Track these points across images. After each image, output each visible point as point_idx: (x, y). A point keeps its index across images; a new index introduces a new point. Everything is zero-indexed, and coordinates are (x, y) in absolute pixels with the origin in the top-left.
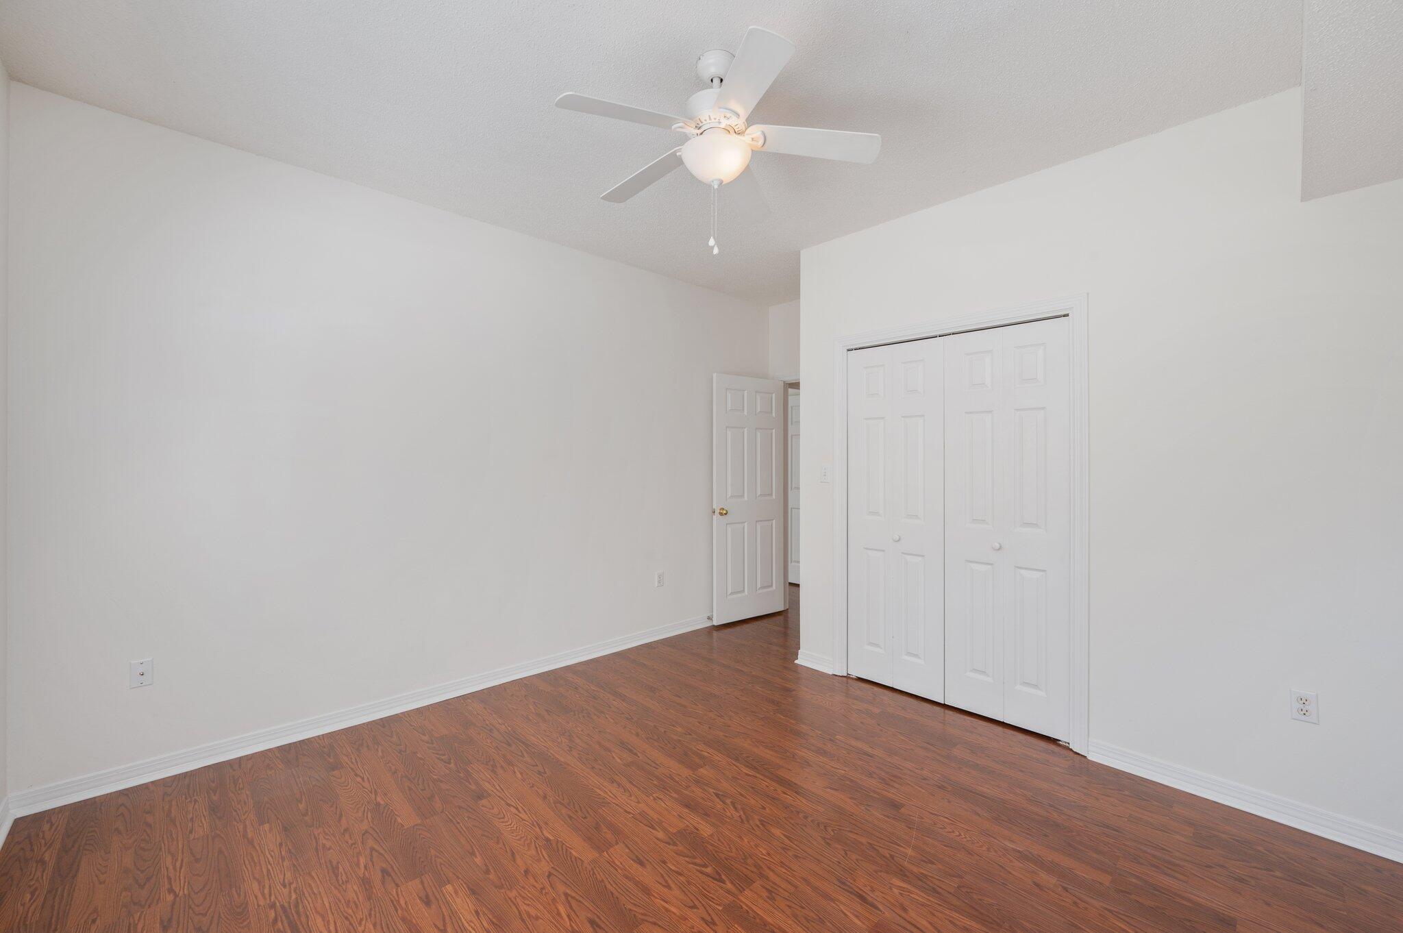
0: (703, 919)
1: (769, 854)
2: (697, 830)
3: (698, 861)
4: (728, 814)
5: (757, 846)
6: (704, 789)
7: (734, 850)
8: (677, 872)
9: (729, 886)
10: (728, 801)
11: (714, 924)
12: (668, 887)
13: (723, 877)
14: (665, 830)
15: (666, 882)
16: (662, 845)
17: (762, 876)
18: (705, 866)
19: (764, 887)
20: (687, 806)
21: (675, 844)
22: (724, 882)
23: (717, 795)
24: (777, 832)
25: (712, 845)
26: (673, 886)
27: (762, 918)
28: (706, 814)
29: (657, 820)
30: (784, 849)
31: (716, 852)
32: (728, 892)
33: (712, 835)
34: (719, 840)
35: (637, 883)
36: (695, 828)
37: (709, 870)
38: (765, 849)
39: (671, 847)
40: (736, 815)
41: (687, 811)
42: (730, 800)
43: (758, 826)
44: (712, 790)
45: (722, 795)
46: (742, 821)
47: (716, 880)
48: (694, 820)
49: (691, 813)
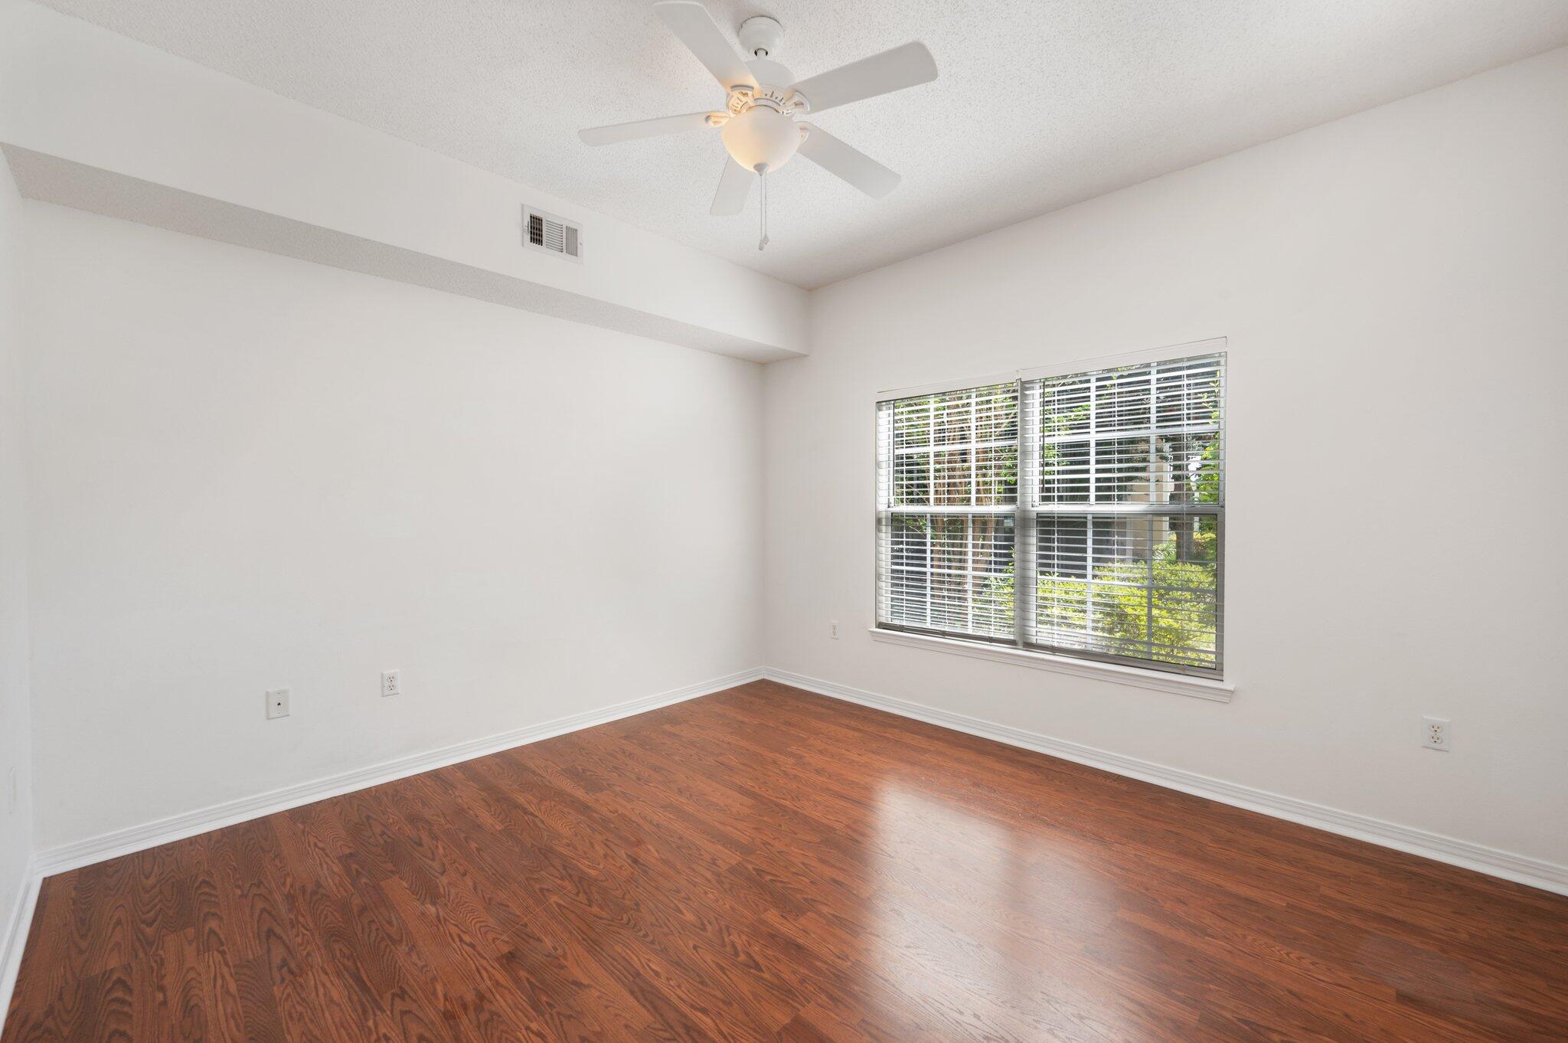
0: (772, 846)
1: (706, 893)
2: (782, 916)
3: (779, 885)
4: (744, 938)
5: (717, 901)
6: (778, 977)
7: (742, 895)
8: (798, 874)
9: (750, 867)
10: (742, 957)
11: (764, 844)
12: (804, 864)
13: (755, 873)
14: (820, 914)
15: (806, 867)
16: (819, 899)
17: (719, 875)
18: (772, 881)
19: (719, 867)
20: (799, 947)
21: (806, 900)
22: (754, 869)
23: (758, 967)
24: (689, 917)
25: (766, 900)
26: (801, 865)
27: (726, 848)
28: (773, 936)
29: (835, 927)
30: (689, 899)
31: (761, 894)
32: (751, 862)
33: (766, 910)
34: (757, 905)
35: (833, 866)
36: (786, 918)
37: (769, 877)
38: (708, 898)
39: (809, 897)
40: (735, 938)
41: (799, 941)
42: (739, 959)
43: (710, 923)
44: (766, 976)
45: (751, 968)
46: (728, 928)
47: (762, 871)
48: (788, 928)
49: (793, 937)
